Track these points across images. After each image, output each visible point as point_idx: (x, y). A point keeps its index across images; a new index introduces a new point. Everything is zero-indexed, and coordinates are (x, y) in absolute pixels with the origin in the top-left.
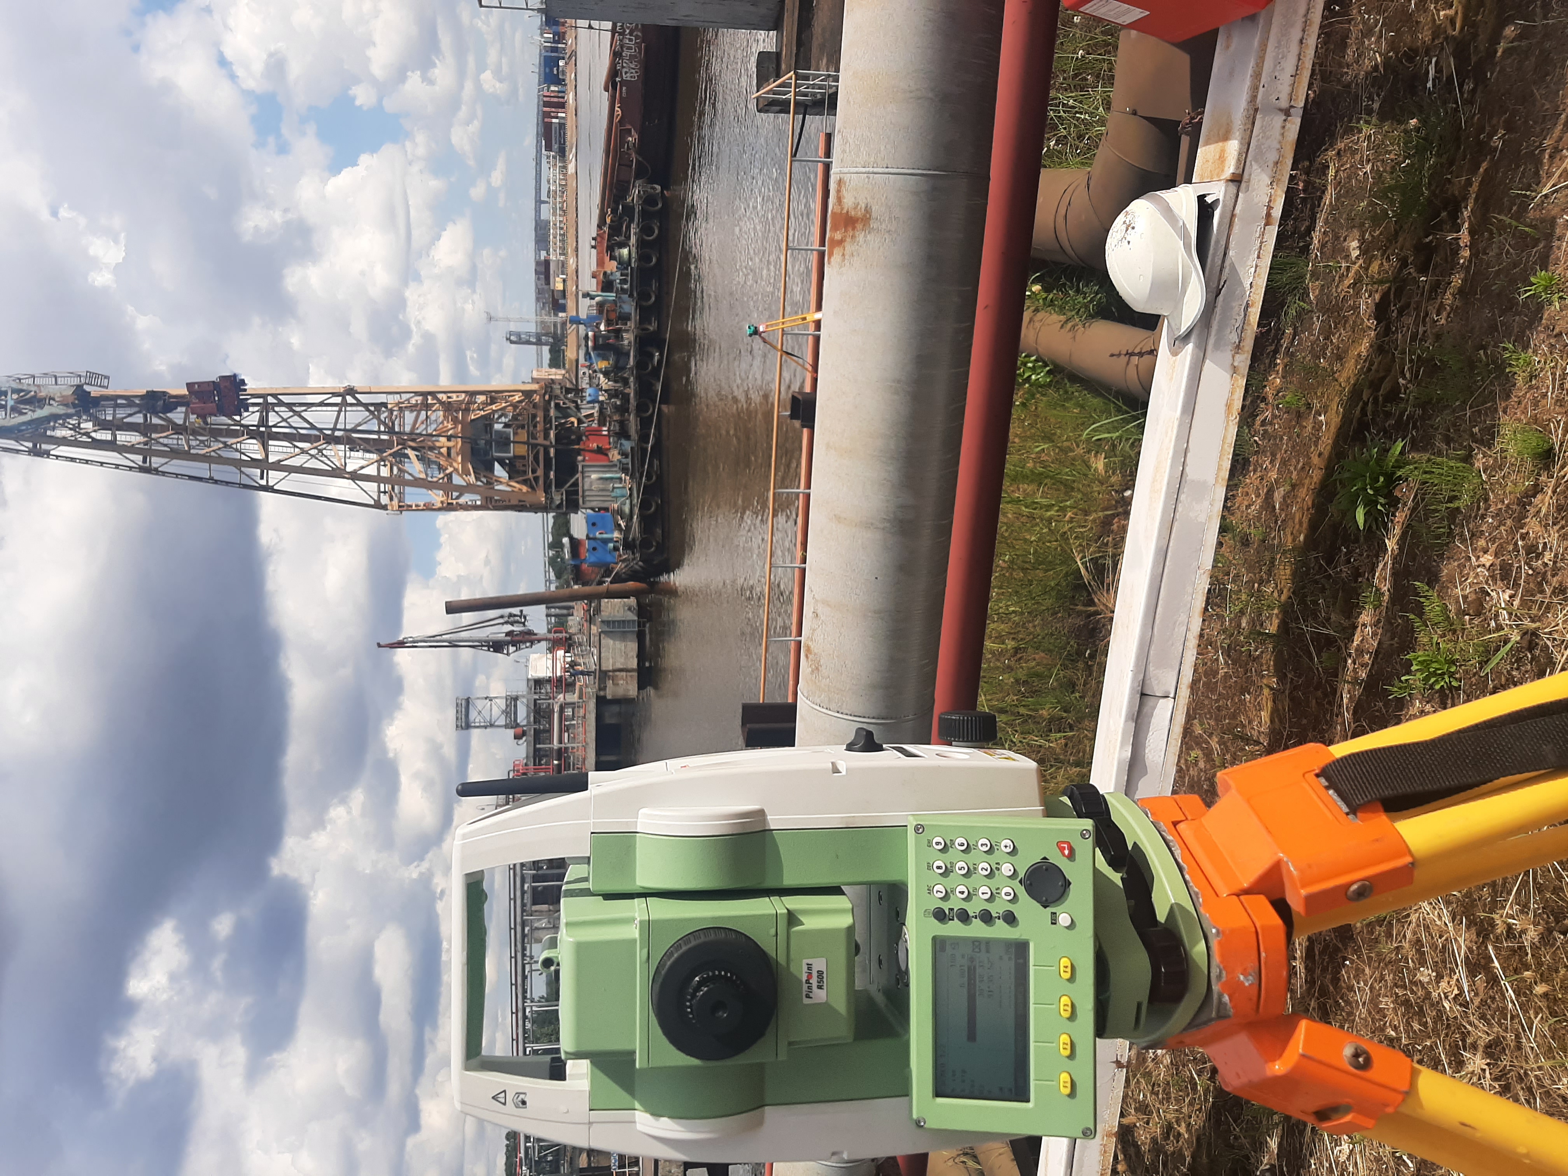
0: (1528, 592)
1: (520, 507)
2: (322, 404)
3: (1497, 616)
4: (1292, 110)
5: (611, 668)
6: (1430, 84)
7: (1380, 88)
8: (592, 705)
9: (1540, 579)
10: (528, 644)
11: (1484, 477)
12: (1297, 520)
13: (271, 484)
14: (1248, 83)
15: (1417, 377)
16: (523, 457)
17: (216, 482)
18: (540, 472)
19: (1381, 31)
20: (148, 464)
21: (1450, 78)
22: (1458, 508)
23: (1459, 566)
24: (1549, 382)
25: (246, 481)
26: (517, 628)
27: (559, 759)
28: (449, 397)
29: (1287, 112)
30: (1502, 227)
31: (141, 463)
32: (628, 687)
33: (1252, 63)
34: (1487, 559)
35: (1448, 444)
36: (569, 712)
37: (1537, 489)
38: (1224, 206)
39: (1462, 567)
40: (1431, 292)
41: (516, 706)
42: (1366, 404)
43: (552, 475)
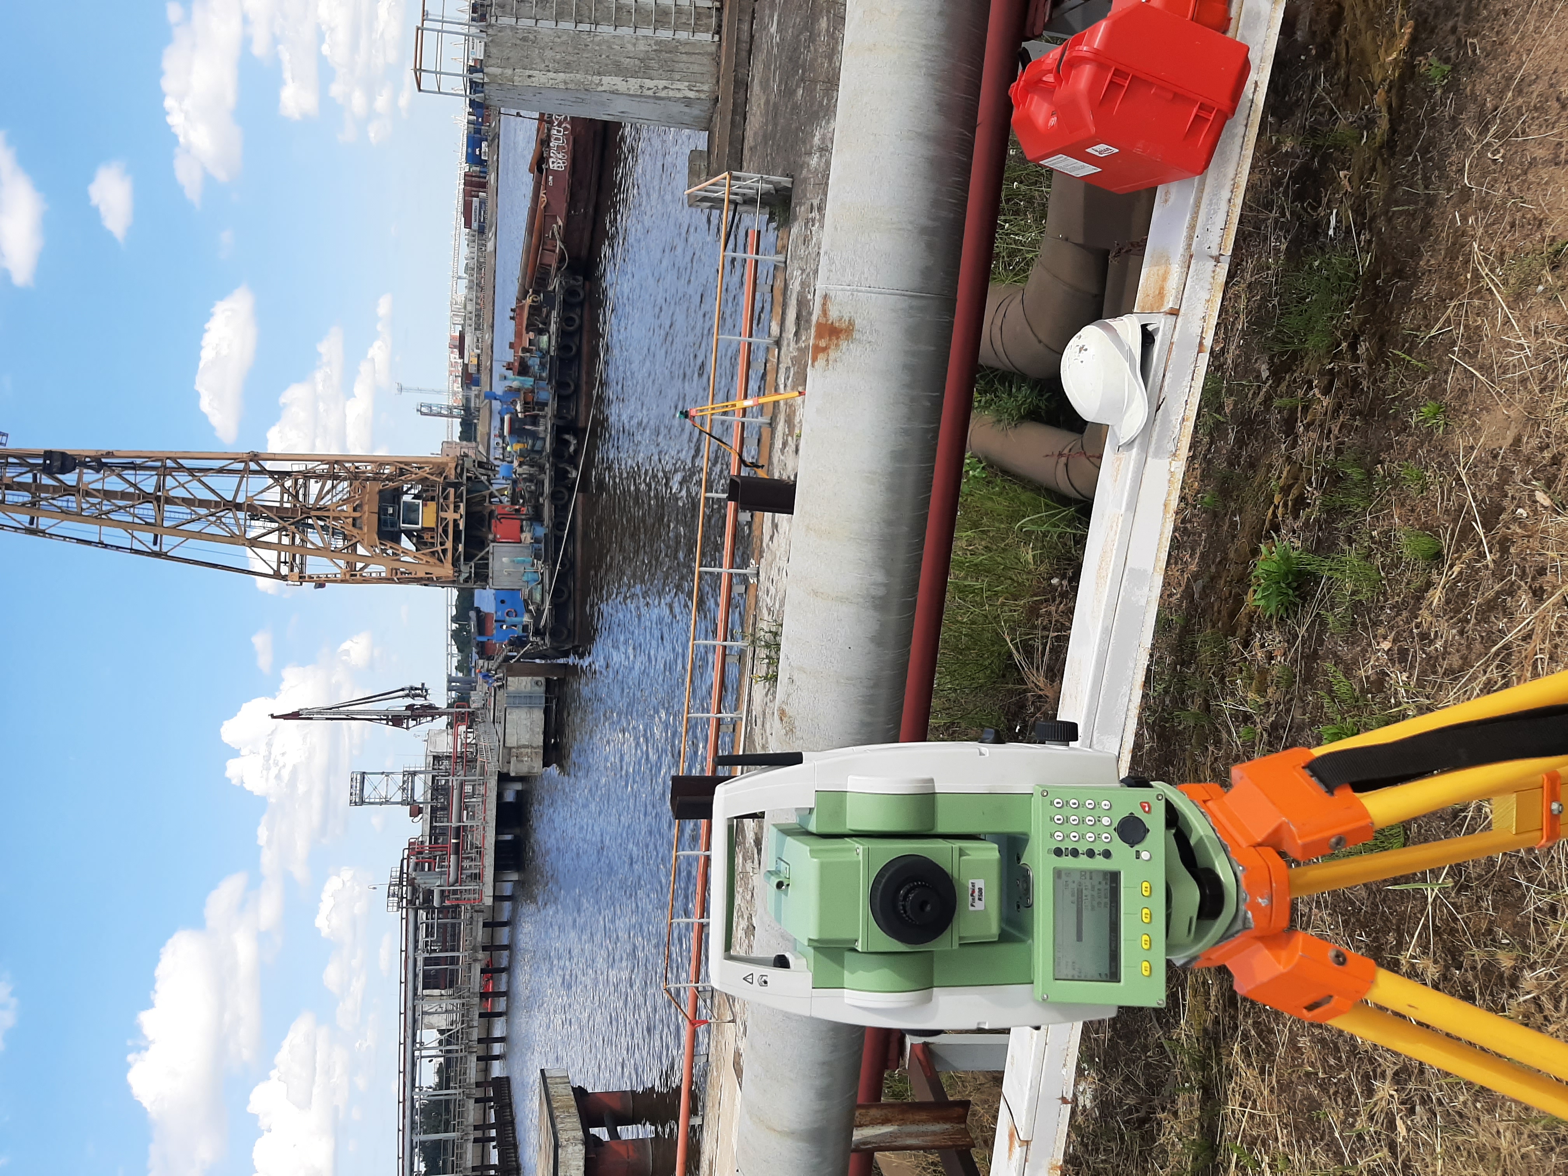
0: (1423, 673)
1: (427, 581)
2: (221, 471)
3: (1396, 693)
4: (1221, 258)
5: (515, 745)
6: (1331, 232)
7: (1288, 231)
8: (493, 782)
9: (1432, 662)
10: (429, 719)
11: (1383, 574)
12: (1216, 609)
13: (164, 550)
14: (1185, 233)
15: (1322, 485)
16: (431, 529)
17: (106, 546)
18: (449, 545)
19: (1288, 183)
20: (34, 526)
21: (1348, 229)
22: (1360, 601)
23: (1362, 651)
24: (1438, 494)
25: (137, 546)
26: (419, 702)
27: (457, 837)
28: (357, 468)
29: (1217, 259)
30: (1397, 360)
31: (27, 525)
32: (532, 764)
33: (1188, 216)
34: (1386, 645)
35: (1350, 545)
36: (468, 789)
37: (1429, 585)
38: (1164, 334)
39: (1364, 651)
40: (1333, 413)
41: (413, 782)
42: (1277, 507)
43: (461, 547)
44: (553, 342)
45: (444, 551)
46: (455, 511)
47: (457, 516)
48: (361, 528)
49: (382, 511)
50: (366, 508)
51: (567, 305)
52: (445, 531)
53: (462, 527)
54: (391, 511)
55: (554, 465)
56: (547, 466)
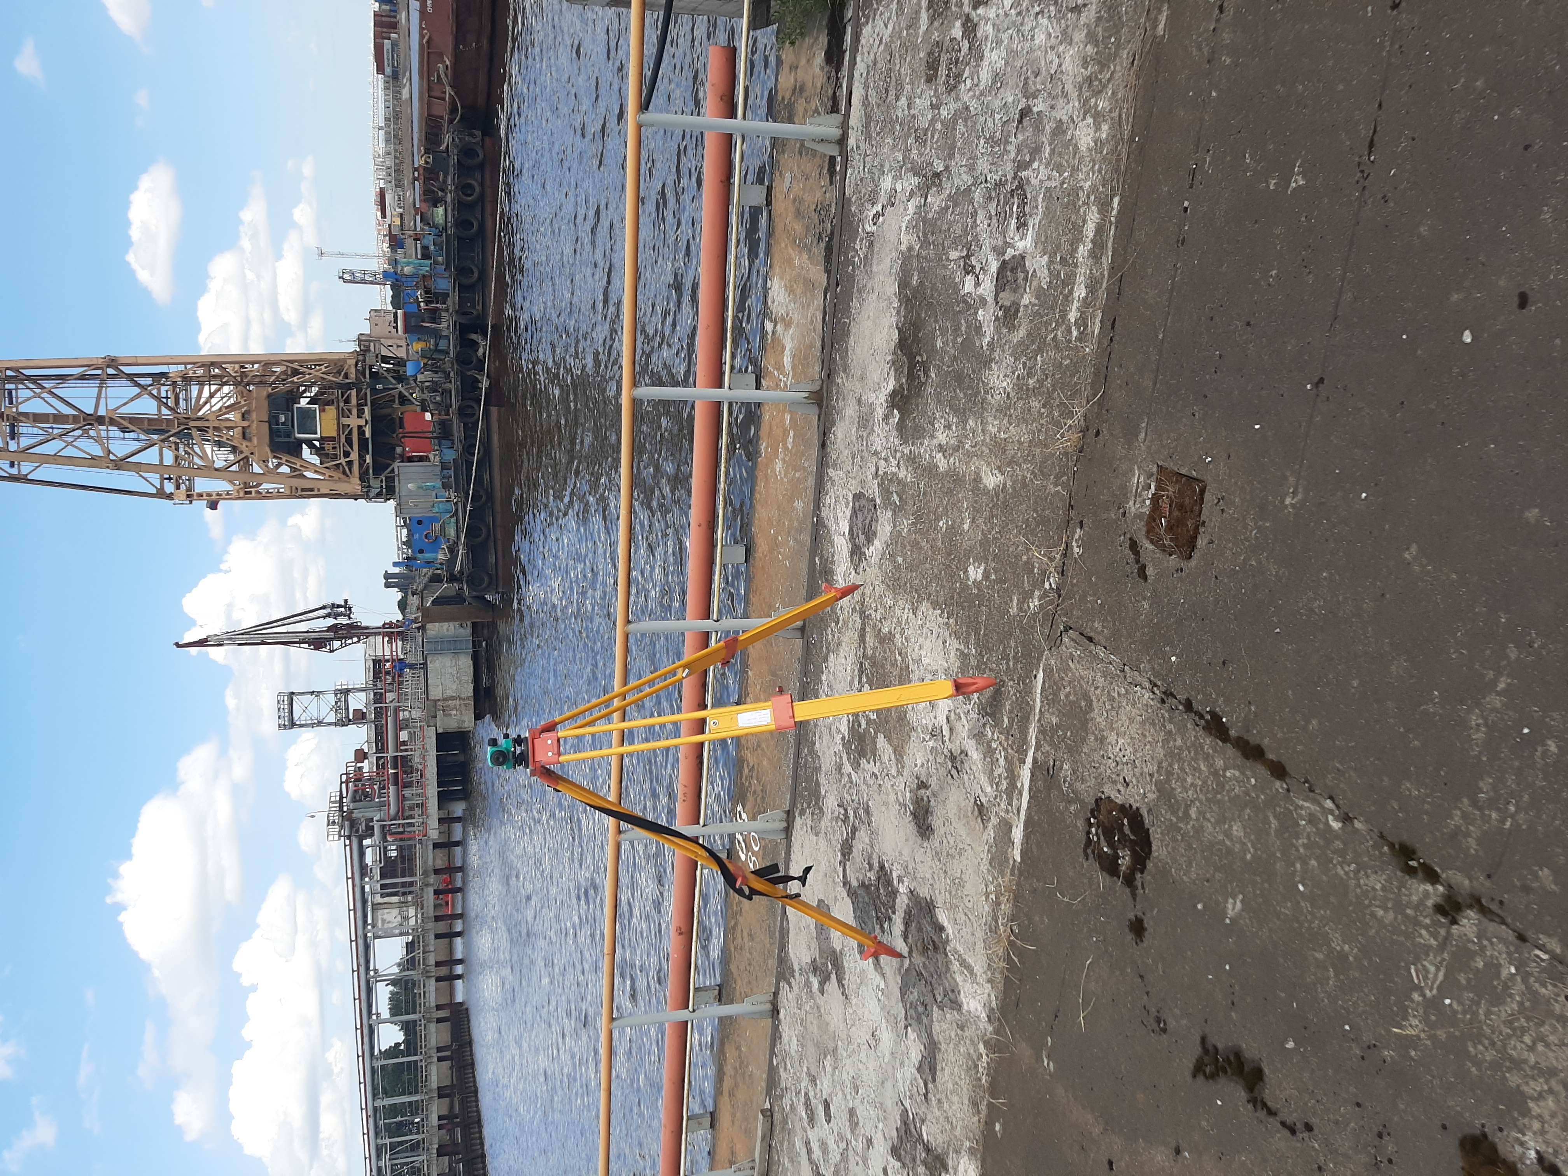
5: (440, 696)
10: (355, 639)
13: (24, 473)
16: (332, 439)
18: (354, 456)
26: (343, 620)
27: (395, 767)
28: (241, 369)
32: (462, 717)
43: (368, 459)
44: (450, 218)
45: (350, 463)
46: (359, 417)
47: (362, 422)
48: (250, 440)
49: (273, 420)
50: (254, 415)
51: (463, 169)
52: (349, 441)
53: (368, 434)
54: (282, 419)
55: (461, 374)
56: (452, 374)
